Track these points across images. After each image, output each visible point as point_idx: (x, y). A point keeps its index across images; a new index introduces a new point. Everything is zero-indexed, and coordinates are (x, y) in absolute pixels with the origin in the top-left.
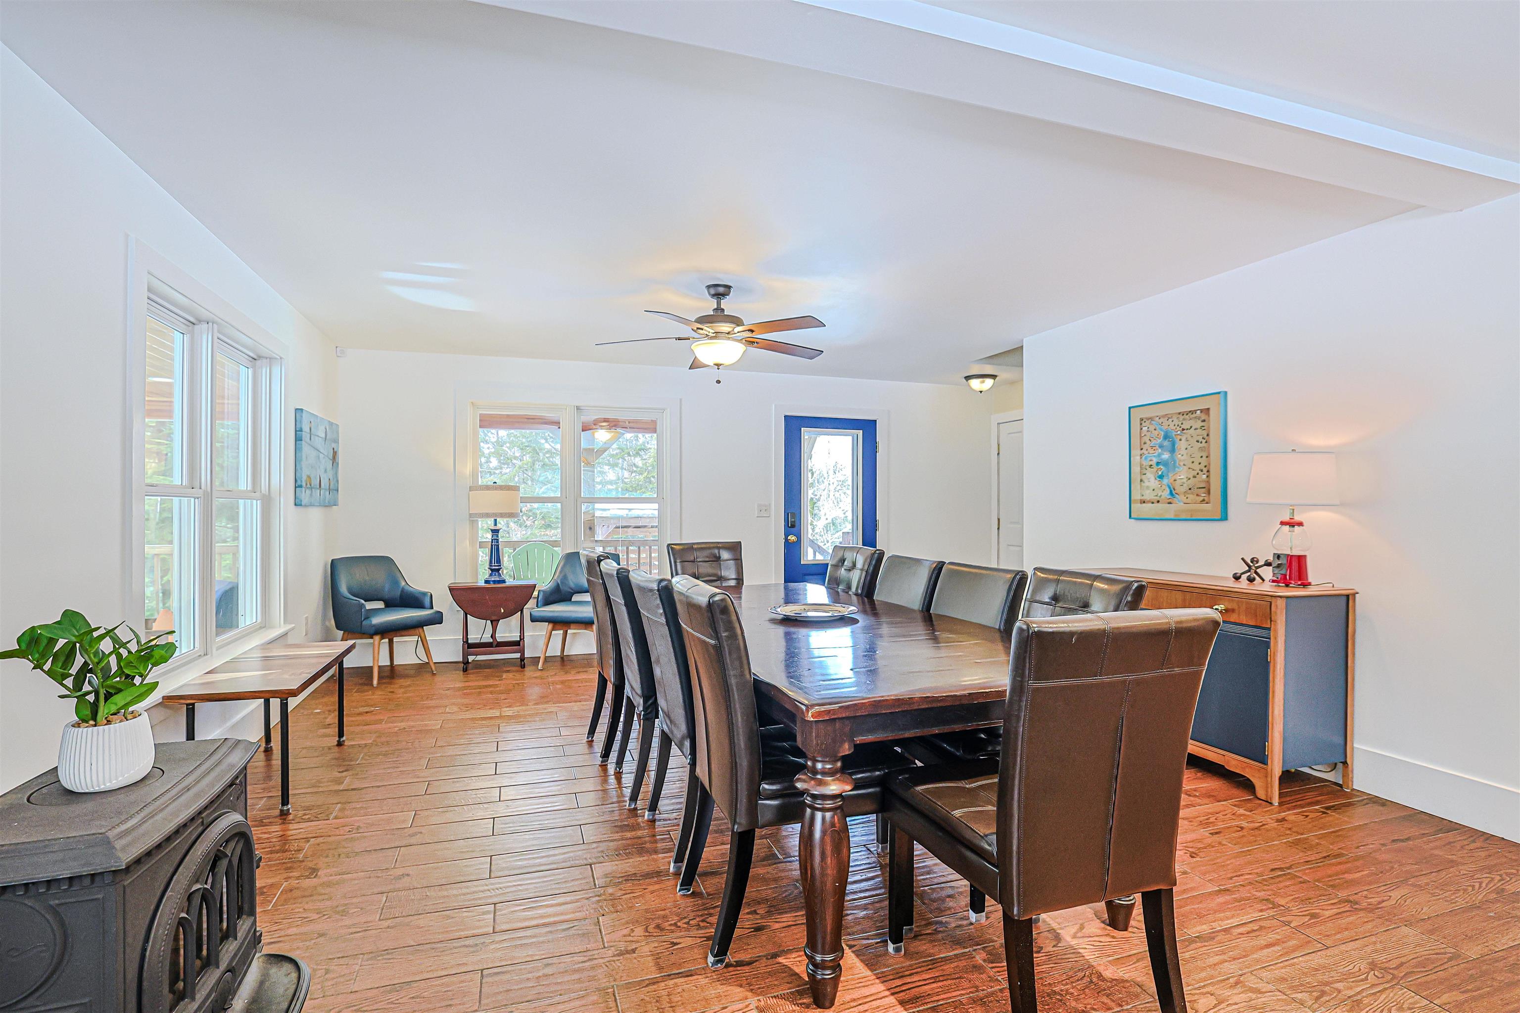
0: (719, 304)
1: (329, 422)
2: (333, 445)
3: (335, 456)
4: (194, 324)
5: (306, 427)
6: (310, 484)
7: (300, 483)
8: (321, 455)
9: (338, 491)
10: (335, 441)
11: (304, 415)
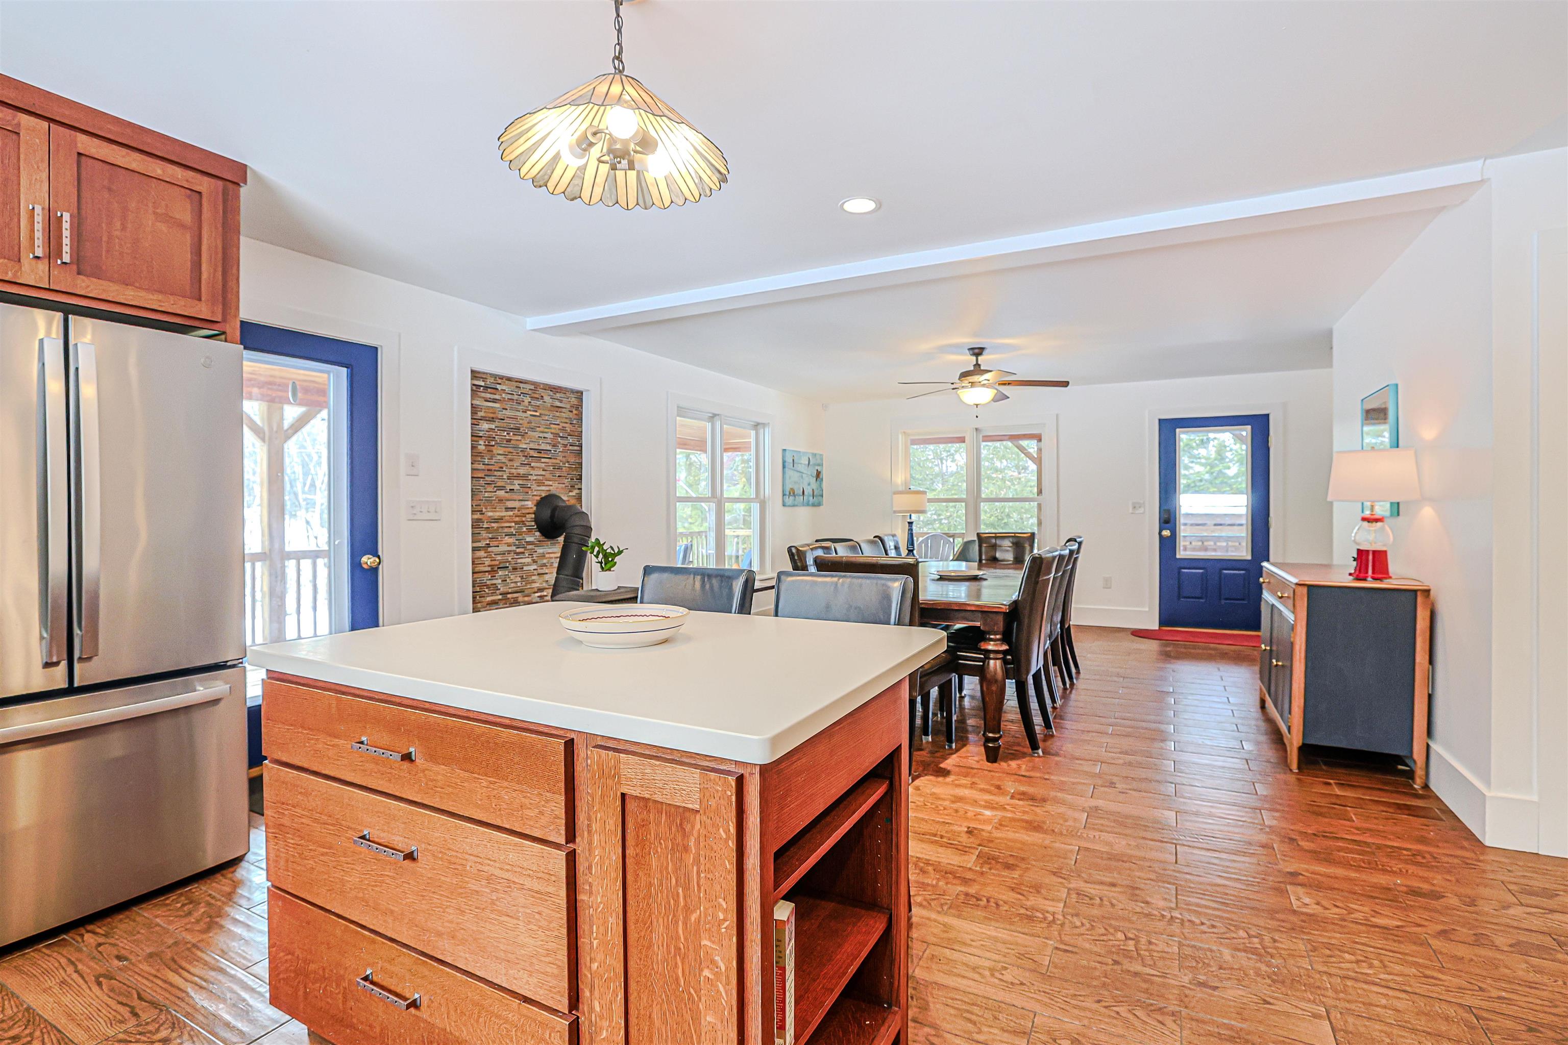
0: (977, 360)
1: (813, 454)
2: (817, 468)
3: (818, 474)
4: (713, 417)
5: (789, 460)
6: (794, 493)
7: (788, 493)
8: (804, 475)
9: (822, 496)
10: (819, 465)
11: (787, 453)
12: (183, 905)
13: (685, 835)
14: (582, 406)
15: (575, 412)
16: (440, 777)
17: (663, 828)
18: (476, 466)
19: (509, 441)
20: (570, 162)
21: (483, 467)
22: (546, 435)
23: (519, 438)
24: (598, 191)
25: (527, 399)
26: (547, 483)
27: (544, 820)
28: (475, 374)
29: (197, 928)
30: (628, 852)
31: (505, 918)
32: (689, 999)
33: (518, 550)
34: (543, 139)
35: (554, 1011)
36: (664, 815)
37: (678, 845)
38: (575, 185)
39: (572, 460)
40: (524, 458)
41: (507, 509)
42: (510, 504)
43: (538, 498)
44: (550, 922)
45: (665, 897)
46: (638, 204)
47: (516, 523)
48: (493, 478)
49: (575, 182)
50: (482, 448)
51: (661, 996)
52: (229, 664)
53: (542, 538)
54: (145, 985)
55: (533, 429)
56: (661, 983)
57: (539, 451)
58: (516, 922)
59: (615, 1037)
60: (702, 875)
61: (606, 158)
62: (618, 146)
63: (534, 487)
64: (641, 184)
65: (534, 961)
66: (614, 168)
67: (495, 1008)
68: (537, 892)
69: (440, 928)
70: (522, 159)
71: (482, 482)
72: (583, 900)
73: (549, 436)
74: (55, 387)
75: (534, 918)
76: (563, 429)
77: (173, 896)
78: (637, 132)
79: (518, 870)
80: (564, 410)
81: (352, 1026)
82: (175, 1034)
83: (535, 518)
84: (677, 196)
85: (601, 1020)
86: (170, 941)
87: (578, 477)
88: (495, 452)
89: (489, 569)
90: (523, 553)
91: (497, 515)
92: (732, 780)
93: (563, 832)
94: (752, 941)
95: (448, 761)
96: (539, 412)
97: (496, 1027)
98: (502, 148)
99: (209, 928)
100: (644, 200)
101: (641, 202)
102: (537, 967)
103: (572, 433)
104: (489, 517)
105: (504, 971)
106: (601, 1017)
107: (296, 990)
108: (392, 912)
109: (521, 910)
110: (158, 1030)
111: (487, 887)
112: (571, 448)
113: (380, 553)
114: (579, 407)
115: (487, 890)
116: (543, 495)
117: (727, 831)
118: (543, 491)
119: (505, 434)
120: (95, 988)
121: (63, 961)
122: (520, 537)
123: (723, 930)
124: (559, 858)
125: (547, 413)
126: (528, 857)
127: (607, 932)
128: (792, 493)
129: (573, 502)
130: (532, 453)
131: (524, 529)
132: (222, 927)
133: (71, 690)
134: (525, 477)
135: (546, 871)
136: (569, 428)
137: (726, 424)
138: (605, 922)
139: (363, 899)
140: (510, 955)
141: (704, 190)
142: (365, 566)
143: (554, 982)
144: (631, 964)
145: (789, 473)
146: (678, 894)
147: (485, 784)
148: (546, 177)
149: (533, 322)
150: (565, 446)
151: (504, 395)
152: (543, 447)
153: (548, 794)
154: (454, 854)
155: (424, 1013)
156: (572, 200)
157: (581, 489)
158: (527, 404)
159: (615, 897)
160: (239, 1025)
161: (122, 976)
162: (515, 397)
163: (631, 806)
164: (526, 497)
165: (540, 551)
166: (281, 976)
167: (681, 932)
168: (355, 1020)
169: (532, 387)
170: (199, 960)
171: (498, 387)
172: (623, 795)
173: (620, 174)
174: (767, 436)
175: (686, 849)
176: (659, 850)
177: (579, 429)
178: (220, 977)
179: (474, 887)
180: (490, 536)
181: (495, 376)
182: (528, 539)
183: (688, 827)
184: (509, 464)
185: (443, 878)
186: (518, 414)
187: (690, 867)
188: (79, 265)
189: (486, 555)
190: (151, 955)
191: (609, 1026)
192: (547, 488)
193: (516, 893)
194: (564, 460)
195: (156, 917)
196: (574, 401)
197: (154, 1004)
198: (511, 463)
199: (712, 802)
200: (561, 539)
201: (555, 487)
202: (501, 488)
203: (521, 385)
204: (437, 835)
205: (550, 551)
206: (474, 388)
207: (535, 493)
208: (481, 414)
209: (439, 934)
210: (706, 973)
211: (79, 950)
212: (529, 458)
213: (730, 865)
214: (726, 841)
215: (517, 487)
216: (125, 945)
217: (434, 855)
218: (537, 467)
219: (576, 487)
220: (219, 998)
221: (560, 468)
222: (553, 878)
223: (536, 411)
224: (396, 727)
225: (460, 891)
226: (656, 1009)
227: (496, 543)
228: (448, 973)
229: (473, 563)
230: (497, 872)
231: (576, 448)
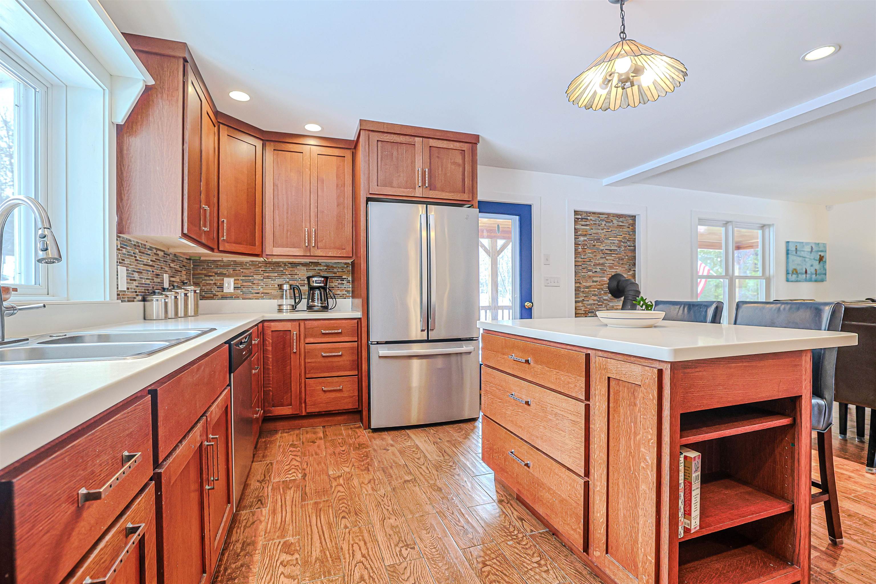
1: (815, 243)
2: (820, 253)
3: (821, 259)
4: (726, 224)
5: (792, 248)
6: (797, 272)
7: (791, 272)
8: (807, 259)
9: (825, 274)
10: (822, 251)
11: (790, 244)
12: (458, 429)
13: (635, 398)
14: (635, 224)
15: (631, 228)
16: (539, 370)
17: (625, 394)
18: (577, 259)
19: (595, 245)
20: (602, 93)
21: (581, 260)
22: (614, 242)
23: (600, 244)
24: (618, 102)
25: (604, 223)
26: (615, 267)
27: (577, 389)
28: (576, 213)
29: (462, 437)
30: (610, 405)
31: (561, 432)
32: (635, 478)
33: (599, 303)
34: (588, 86)
35: (579, 476)
36: (626, 388)
37: (632, 402)
38: (606, 103)
39: (630, 255)
40: (602, 255)
41: (593, 281)
42: (595, 279)
43: (610, 276)
44: (578, 435)
45: (626, 427)
46: (640, 103)
47: (598, 289)
48: (586, 266)
49: (606, 101)
50: (580, 250)
51: (623, 475)
52: (474, 339)
53: (612, 298)
54: (447, 450)
55: (607, 239)
56: (623, 468)
57: (611, 250)
58: (565, 434)
59: (603, 490)
60: (641, 417)
61: (619, 85)
62: (623, 77)
63: (608, 270)
64: (641, 92)
65: (571, 451)
66: (623, 88)
67: (556, 471)
68: (573, 421)
69: (537, 435)
70: (579, 98)
71: (580, 268)
72: (592, 428)
73: (616, 242)
74: (424, 234)
75: (572, 432)
76: (624, 238)
77: (455, 425)
78: (631, 66)
79: (567, 411)
80: (624, 227)
81: (507, 472)
82: (454, 465)
83: (608, 286)
84: (662, 92)
85: (597, 481)
86: (454, 439)
87: (633, 264)
88: (587, 252)
89: (584, 312)
90: (602, 305)
91: (588, 284)
92: (656, 371)
93: (584, 394)
94: (665, 453)
95: (542, 363)
96: (611, 229)
97: (556, 479)
98: (568, 96)
99: (465, 438)
100: (643, 99)
101: (642, 101)
102: (572, 454)
103: (629, 240)
104: (584, 285)
105: (560, 455)
106: (597, 480)
107: (490, 456)
108: (521, 427)
109: (567, 428)
110: (449, 462)
111: (554, 418)
112: (629, 248)
113: (533, 302)
114: (633, 225)
115: (554, 419)
116: (613, 274)
117: (653, 396)
118: (613, 272)
119: (592, 242)
120: (433, 445)
121: (425, 435)
122: (600, 297)
123: (651, 444)
124: (582, 407)
125: (616, 229)
126: (570, 405)
127: (600, 442)
128: (795, 272)
129: (630, 278)
130: (607, 252)
131: (603, 292)
132: (469, 439)
133: (428, 341)
134: (603, 265)
135: (577, 412)
136: (627, 236)
137: (736, 227)
138: (600, 436)
139: (512, 421)
140: (562, 448)
141: (676, 84)
142: (526, 307)
143: (578, 462)
144: (610, 458)
145: (791, 257)
146: (631, 426)
147: (555, 373)
148: (591, 103)
149: (606, 181)
150: (625, 247)
151: (591, 222)
152: (613, 248)
153: (578, 377)
154: (543, 403)
155: (531, 470)
156: (605, 110)
157: (635, 271)
158: (604, 226)
159: (604, 425)
160: (473, 470)
161: (440, 444)
162: (598, 222)
163: (612, 383)
164: (603, 275)
165: (611, 304)
166: (485, 450)
167: (632, 445)
168: (508, 470)
169: (606, 216)
170: (461, 446)
171: (589, 218)
172: (609, 378)
173: (629, 90)
174: (771, 233)
175: (635, 405)
176: (624, 405)
177: (634, 237)
178: (468, 453)
179: (550, 418)
180: (585, 295)
181: (587, 212)
182: (604, 298)
183: (636, 394)
184: (594, 258)
185: (539, 413)
186: (599, 231)
187: (637, 413)
188: (432, 187)
189: (582, 305)
190: (448, 441)
191: (600, 485)
192: (615, 270)
193: (565, 421)
194: (625, 254)
195: (451, 430)
196: (631, 222)
197: (448, 455)
198: (595, 257)
199: (647, 381)
200: (623, 298)
201: (619, 270)
202: (590, 271)
203: (601, 216)
204: (537, 395)
205: (616, 305)
206: (576, 220)
207: (608, 273)
208: (579, 233)
209: (537, 437)
210: (642, 464)
211: (429, 433)
212: (604, 254)
213: (654, 412)
214: (653, 400)
215: (598, 270)
216: (441, 435)
217: (536, 404)
218: (610, 259)
219: (632, 269)
220: (468, 460)
221: (622, 259)
222: (579, 415)
223: (609, 229)
224: (524, 350)
225: (545, 419)
226: (620, 480)
227: (587, 299)
228: (540, 454)
229: (576, 309)
230: (559, 412)
231: (632, 248)
